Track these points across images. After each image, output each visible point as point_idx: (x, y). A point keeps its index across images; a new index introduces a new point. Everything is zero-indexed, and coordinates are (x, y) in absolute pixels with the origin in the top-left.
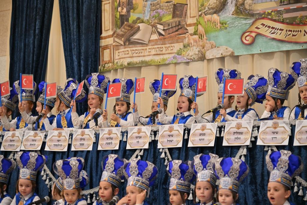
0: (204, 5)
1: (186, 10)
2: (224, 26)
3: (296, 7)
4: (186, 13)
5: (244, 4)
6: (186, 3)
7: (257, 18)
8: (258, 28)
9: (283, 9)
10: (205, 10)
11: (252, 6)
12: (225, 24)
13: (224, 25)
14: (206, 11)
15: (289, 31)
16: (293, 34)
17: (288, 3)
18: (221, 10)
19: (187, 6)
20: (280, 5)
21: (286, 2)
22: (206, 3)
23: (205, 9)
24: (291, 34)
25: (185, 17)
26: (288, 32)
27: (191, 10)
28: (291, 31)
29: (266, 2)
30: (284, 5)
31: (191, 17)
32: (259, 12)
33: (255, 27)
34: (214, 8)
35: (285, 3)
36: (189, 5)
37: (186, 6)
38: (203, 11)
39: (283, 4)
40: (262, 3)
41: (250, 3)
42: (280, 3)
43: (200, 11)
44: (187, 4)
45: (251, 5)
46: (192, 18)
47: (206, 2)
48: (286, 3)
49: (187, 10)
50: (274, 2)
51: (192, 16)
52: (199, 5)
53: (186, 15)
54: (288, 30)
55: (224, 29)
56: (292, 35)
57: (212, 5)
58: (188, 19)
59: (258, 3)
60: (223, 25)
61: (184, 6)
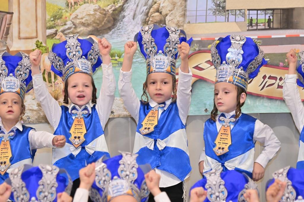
0: (64, 17)
1: (8, 22)
2: (116, 60)
3: (284, 36)
4: (8, 29)
5: (165, 21)
6: (9, 9)
7: (197, 49)
8: (201, 69)
9: (256, 37)
10: (66, 27)
11: (183, 26)
12: (120, 56)
13: (117, 58)
14: (69, 28)
15: (269, 78)
16: (280, 84)
17: (267, 27)
18: (110, 29)
19: (12, 17)
20: (249, 30)
21: (262, 25)
22: (68, 14)
23: (65, 24)
24: (273, 84)
25: (7, 38)
26: (267, 79)
27: (21, 25)
28: (275, 78)
29: (216, 22)
30: (256, 30)
31: (20, 38)
32: (200, 39)
33: (193, 67)
34: (88, 25)
35: (259, 27)
36: (15, 16)
37: (8, 16)
38: (61, 28)
39: (255, 28)
40: (206, 22)
41: (178, 21)
42: (249, 26)
43: (50, 28)
44: (12, 13)
45: (180, 24)
46: (23, 41)
47: (67, 11)
48: (263, 27)
49: (10, 24)
50: (235, 22)
51: (22, 35)
52: (48, 17)
53: (7, 33)
54: (268, 76)
55: (117, 65)
56: (276, 85)
57: (82, 18)
58: (12, 40)
59: (196, 23)
60: (113, 58)
61: (4, 15)
